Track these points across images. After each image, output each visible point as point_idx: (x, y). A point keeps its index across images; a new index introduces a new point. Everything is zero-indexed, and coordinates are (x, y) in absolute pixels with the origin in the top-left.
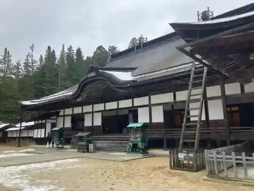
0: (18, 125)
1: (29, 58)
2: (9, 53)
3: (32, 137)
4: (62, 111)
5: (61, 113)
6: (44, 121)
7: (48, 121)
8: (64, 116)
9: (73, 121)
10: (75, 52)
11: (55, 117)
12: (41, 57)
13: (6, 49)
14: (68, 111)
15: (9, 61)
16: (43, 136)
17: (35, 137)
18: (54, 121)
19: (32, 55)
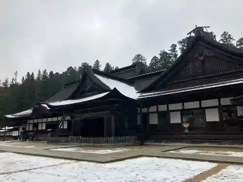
0: (4, 128)
1: (13, 81)
3: (12, 136)
5: (28, 122)
6: (18, 127)
7: (20, 126)
8: (30, 124)
9: (34, 126)
10: (49, 74)
11: (24, 124)
12: (23, 77)
14: (32, 121)
16: (17, 135)
17: (13, 135)
18: (24, 126)
19: (16, 79)
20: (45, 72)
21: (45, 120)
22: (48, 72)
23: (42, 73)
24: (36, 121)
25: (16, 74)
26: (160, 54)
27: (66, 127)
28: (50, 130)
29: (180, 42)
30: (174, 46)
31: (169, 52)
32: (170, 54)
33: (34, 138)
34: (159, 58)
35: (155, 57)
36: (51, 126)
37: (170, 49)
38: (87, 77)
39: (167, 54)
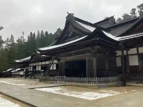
1: (22, 38)
2: (13, 37)
3: (20, 75)
4: (30, 64)
5: (30, 65)
6: (23, 68)
7: (25, 68)
8: (30, 66)
12: (28, 36)
13: (12, 35)
14: (32, 65)
15: (13, 40)
18: (27, 68)
19: (23, 37)
20: (42, 32)
21: (40, 63)
22: (44, 32)
23: (40, 33)
24: (34, 64)
25: (23, 33)
26: (123, 17)
27: (55, 68)
28: (43, 70)
29: (139, 7)
30: (134, 10)
31: (130, 15)
32: (131, 16)
33: (32, 77)
34: (122, 19)
35: (119, 18)
36: (44, 68)
37: (131, 12)
38: (70, 24)
39: (129, 16)
